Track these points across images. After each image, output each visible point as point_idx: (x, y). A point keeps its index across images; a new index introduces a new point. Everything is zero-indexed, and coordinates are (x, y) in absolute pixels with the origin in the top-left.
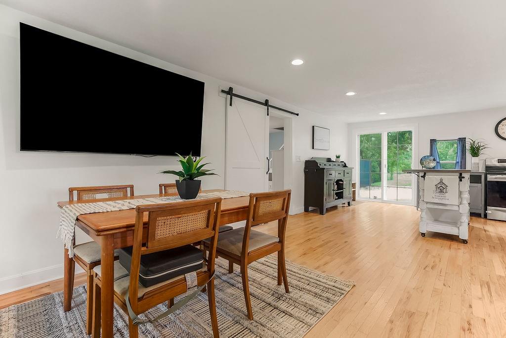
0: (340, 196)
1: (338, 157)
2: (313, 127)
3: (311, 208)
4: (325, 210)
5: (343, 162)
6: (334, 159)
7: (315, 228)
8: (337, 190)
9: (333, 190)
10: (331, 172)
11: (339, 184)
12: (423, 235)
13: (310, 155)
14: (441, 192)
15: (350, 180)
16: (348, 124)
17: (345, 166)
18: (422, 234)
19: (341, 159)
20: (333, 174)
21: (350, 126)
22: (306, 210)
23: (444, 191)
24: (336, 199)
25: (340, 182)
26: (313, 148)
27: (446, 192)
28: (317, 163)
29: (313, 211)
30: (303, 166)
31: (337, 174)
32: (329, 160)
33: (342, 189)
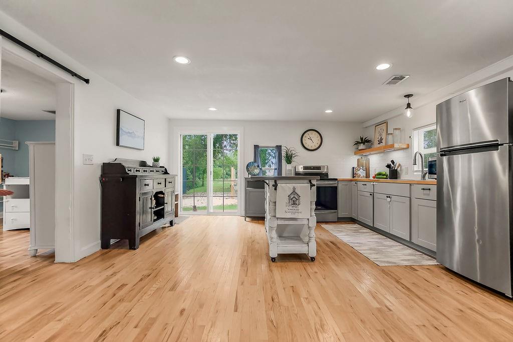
0: (160, 214)
1: (156, 160)
2: (118, 111)
3: (112, 241)
4: (137, 240)
5: (163, 167)
6: (150, 162)
7: (120, 288)
8: (156, 207)
9: (151, 208)
10: (147, 182)
11: (159, 198)
12: (273, 260)
13: (112, 154)
14: (294, 204)
15: (173, 192)
16: (170, 119)
17: (166, 173)
18: (272, 258)
19: (161, 163)
20: (151, 185)
21: (171, 122)
22: (105, 245)
23: (297, 202)
24: (155, 220)
25: (160, 195)
26: (118, 144)
27: (299, 204)
28: (123, 167)
29: (117, 246)
30: (99, 173)
31: (156, 184)
32: (143, 164)
33: (163, 204)
